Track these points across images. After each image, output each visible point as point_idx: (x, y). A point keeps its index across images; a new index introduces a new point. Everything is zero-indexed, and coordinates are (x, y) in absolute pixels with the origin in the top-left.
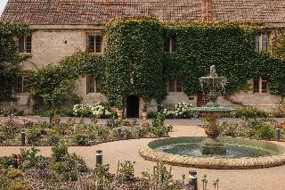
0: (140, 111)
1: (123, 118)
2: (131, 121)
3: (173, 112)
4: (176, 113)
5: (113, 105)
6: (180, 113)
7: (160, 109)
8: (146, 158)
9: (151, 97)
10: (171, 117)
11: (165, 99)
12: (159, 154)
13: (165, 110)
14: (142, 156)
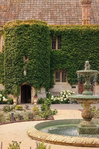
0: (32, 98)
1: (18, 104)
2: (24, 106)
3: (59, 99)
4: (61, 99)
5: (9, 93)
6: (65, 99)
7: (48, 96)
8: (32, 138)
9: (41, 86)
10: (57, 102)
11: (53, 87)
12: (43, 134)
13: (52, 96)
14: (29, 136)
